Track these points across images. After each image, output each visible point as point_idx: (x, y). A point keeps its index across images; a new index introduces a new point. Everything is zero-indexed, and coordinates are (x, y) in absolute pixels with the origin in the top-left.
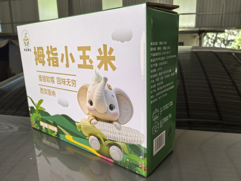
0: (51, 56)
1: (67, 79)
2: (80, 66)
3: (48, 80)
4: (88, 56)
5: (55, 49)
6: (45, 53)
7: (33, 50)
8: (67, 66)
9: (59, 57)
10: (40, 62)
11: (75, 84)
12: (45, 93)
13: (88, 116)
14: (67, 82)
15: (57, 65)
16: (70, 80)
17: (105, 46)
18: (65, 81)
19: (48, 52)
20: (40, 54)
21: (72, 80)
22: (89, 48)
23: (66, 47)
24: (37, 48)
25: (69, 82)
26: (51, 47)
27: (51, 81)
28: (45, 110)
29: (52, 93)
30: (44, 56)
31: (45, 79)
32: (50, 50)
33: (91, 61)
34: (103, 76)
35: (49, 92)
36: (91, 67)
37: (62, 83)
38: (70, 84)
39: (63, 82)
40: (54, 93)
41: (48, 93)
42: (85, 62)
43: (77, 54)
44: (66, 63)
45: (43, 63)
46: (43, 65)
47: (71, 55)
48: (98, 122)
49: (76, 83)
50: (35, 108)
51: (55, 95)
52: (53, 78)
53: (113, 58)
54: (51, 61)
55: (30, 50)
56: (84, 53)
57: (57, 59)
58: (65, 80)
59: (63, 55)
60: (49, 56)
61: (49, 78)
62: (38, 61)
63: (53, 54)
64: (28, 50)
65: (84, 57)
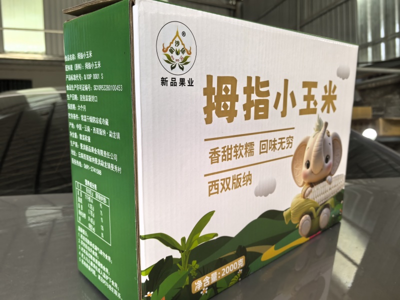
0: (254, 97)
1: (279, 139)
2: (302, 112)
3: (239, 153)
4: (313, 96)
5: (266, 84)
6: (240, 91)
7: (201, 83)
8: (284, 114)
9: (272, 99)
10: (220, 114)
11: (291, 143)
12: (224, 187)
13: (302, 188)
14: (279, 143)
15: (266, 116)
16: (284, 138)
17: (331, 82)
18: (276, 143)
19: (248, 90)
20: (224, 93)
21: (287, 138)
22: (315, 85)
23: (286, 81)
24: (219, 78)
25: (281, 143)
26: (258, 78)
27: (246, 152)
28: (216, 235)
29: (242, 180)
30: (235, 98)
31: (231, 154)
32: (253, 84)
33: (315, 104)
34: (324, 121)
35: (235, 181)
36: (314, 111)
37: (270, 148)
38: (285, 145)
39: (272, 147)
40: (248, 178)
41: (233, 183)
42: (308, 105)
43: (301, 93)
44: (282, 110)
45: (231, 115)
46: (230, 120)
47: (292, 94)
48: (313, 189)
49: (293, 142)
50: (177, 255)
51: (251, 180)
52: (252, 144)
53: (335, 97)
54: (253, 109)
55: (187, 83)
56: (309, 91)
57: (266, 102)
58: (276, 141)
59: (279, 95)
60: (249, 97)
61: (243, 146)
62: (214, 112)
63: (259, 94)
64: (178, 81)
65: (308, 98)
